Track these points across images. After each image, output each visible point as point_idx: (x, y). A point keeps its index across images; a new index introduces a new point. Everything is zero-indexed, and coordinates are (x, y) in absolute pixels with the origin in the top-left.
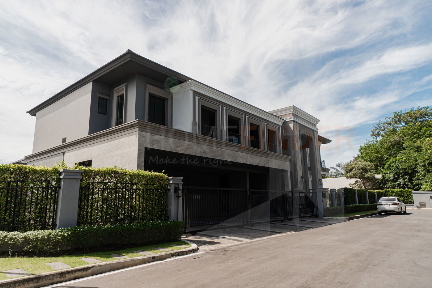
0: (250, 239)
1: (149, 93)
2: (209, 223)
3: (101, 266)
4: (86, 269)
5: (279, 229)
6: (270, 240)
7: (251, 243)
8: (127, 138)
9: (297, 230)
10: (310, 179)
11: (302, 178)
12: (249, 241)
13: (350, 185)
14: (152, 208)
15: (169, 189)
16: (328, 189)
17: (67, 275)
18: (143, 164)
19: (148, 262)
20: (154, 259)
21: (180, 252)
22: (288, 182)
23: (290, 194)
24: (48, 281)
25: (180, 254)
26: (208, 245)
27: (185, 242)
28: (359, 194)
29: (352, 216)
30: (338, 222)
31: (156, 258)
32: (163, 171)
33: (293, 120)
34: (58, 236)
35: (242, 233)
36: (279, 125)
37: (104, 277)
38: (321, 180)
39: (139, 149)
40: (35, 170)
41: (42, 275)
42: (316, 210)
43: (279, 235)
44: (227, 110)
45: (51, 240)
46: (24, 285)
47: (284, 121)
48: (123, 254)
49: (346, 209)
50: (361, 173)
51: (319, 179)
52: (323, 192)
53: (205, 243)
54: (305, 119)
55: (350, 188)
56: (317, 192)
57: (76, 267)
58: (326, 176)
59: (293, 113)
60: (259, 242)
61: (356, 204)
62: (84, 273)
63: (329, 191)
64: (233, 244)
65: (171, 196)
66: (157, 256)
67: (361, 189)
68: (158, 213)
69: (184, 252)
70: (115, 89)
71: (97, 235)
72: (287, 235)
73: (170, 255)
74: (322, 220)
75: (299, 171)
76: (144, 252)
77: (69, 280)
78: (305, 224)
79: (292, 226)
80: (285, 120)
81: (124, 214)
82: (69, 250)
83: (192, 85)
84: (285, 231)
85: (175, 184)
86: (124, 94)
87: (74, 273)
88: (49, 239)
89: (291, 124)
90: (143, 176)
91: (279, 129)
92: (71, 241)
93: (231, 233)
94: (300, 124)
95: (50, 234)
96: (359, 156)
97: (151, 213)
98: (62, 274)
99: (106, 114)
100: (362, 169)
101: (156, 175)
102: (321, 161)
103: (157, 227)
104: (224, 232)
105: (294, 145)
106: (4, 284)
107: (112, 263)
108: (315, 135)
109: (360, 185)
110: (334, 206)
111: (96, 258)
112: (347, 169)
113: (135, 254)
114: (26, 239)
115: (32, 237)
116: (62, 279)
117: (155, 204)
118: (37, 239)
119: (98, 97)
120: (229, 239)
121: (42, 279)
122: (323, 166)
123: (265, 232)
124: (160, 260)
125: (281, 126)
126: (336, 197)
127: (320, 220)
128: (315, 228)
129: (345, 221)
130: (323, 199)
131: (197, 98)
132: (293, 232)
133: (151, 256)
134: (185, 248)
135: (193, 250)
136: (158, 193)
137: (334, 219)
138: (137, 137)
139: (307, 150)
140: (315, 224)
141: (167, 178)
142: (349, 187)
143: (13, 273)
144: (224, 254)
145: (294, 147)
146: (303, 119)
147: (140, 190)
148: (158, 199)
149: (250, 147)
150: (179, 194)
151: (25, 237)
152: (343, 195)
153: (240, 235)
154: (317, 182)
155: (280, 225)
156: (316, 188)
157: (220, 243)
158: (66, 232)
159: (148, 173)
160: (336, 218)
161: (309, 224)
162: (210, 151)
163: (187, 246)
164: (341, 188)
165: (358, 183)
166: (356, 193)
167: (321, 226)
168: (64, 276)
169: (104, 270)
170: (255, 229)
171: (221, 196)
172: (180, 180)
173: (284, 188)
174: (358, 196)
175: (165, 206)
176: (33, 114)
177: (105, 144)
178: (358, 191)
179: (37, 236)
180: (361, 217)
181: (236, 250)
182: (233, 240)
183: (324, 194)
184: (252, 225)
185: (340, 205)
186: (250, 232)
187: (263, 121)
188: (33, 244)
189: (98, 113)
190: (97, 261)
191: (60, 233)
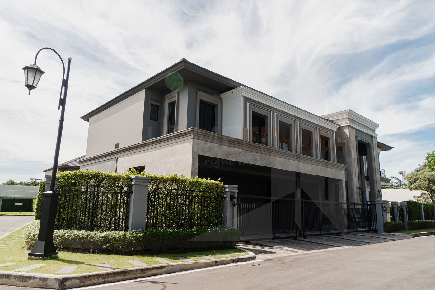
0: (305, 250)
1: (200, 99)
2: (259, 233)
3: (173, 266)
4: (161, 268)
5: (335, 242)
6: (326, 253)
7: (307, 254)
8: (180, 145)
9: (355, 245)
10: (368, 190)
11: (358, 188)
12: (305, 252)
13: (414, 197)
14: (210, 215)
15: (225, 197)
16: (388, 202)
17: (146, 272)
18: (197, 171)
19: (212, 266)
20: (217, 263)
21: (240, 258)
22: (343, 193)
23: (345, 206)
24: (132, 275)
25: (239, 260)
26: (264, 254)
27: (241, 250)
28: (426, 209)
29: (417, 232)
30: (400, 238)
31: (218, 263)
32: (219, 179)
33: (349, 125)
34: (132, 237)
35: (295, 245)
36: (333, 131)
37: (177, 275)
38: (381, 191)
39: (193, 156)
40: (110, 176)
41: (127, 270)
42: (375, 224)
43: (336, 249)
44: (278, 116)
45: (126, 240)
46: (115, 277)
47: (338, 126)
48: (188, 257)
49: (409, 224)
50: (428, 184)
51: (378, 190)
52: (383, 205)
53: (261, 252)
54: (362, 124)
55: (415, 202)
56: (376, 205)
57: (152, 265)
58: (385, 187)
59: (348, 118)
60: (316, 254)
61: (422, 220)
62: (160, 271)
63: (390, 204)
64: (289, 255)
65: (227, 204)
66: (219, 261)
67: (427, 203)
68: (215, 220)
69: (243, 258)
70: (166, 96)
71: (164, 238)
72: (345, 249)
73: (231, 261)
74: (382, 236)
75: (355, 180)
76: (206, 257)
77: (148, 276)
78: (362, 239)
79: (349, 241)
80: (340, 125)
81: (184, 220)
82: (140, 251)
83: (243, 92)
84: (342, 245)
85: (231, 192)
86: (175, 101)
87: (151, 270)
88: (124, 240)
89: (346, 129)
90: (201, 183)
91: (332, 134)
92: (142, 242)
93: (284, 244)
94: (356, 129)
95: (125, 235)
96: (425, 164)
97: (208, 219)
98: (143, 270)
99: (157, 121)
100: (429, 180)
101: (213, 184)
102: (380, 170)
103: (215, 233)
104: (277, 242)
105: (350, 152)
106: (101, 274)
107: (182, 264)
108: (374, 142)
109: (427, 198)
110: (395, 221)
111: (166, 259)
112: (410, 179)
113: (198, 257)
114: (105, 238)
115: (110, 237)
116: (143, 275)
117: (212, 211)
118: (114, 239)
119: (151, 105)
120: (284, 250)
121: (128, 274)
122: (383, 176)
123: (320, 245)
124: (222, 264)
125: (336, 132)
126: (398, 211)
127: (380, 236)
128: (375, 243)
129: (409, 238)
130: (383, 212)
131: (248, 104)
132: (350, 247)
133: (214, 260)
134: (243, 255)
135: (251, 257)
136: (215, 201)
137: (396, 235)
138: (191, 145)
139: (365, 158)
140: (374, 240)
141: (223, 186)
142: (414, 200)
143: (103, 267)
144: (283, 263)
145: (350, 155)
146: (360, 123)
147: (198, 197)
148: (215, 207)
149: (302, 154)
150: (234, 202)
151: (105, 237)
152: (406, 209)
153: (294, 246)
154: (375, 194)
155: (336, 238)
156: (375, 200)
157: (275, 253)
158: (138, 234)
159: (204, 180)
160: (398, 234)
161: (367, 239)
162: (261, 159)
163: (245, 254)
164: (404, 202)
165: (424, 196)
166: (421, 207)
167: (381, 242)
168: (144, 272)
169: (175, 270)
170: (309, 242)
171: (274, 205)
172: (235, 188)
173: (339, 200)
174: (424, 210)
175: (221, 214)
176: (86, 119)
177: (158, 151)
178: (424, 205)
179: (114, 236)
180: (428, 234)
181: (294, 260)
182: (288, 250)
183: (384, 207)
184: (305, 238)
185: (402, 219)
186: (305, 244)
187: (316, 126)
188: (111, 243)
189: (151, 119)
190: (168, 262)
191: (134, 235)
